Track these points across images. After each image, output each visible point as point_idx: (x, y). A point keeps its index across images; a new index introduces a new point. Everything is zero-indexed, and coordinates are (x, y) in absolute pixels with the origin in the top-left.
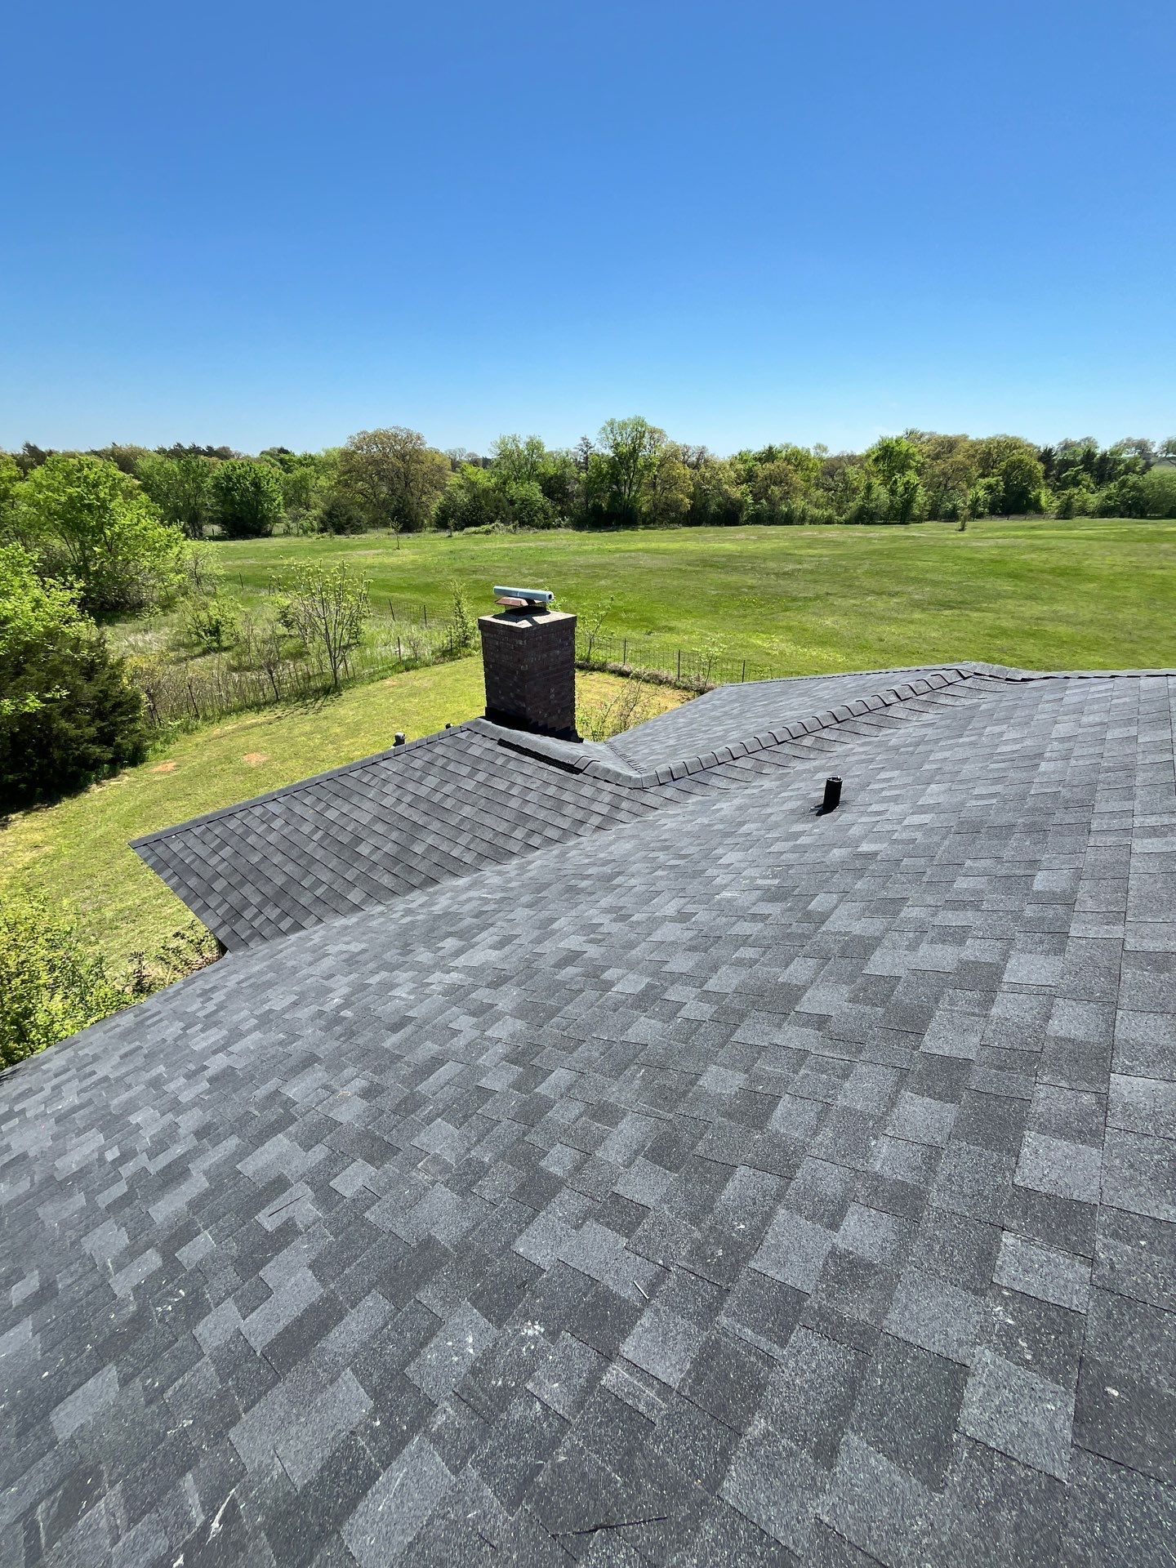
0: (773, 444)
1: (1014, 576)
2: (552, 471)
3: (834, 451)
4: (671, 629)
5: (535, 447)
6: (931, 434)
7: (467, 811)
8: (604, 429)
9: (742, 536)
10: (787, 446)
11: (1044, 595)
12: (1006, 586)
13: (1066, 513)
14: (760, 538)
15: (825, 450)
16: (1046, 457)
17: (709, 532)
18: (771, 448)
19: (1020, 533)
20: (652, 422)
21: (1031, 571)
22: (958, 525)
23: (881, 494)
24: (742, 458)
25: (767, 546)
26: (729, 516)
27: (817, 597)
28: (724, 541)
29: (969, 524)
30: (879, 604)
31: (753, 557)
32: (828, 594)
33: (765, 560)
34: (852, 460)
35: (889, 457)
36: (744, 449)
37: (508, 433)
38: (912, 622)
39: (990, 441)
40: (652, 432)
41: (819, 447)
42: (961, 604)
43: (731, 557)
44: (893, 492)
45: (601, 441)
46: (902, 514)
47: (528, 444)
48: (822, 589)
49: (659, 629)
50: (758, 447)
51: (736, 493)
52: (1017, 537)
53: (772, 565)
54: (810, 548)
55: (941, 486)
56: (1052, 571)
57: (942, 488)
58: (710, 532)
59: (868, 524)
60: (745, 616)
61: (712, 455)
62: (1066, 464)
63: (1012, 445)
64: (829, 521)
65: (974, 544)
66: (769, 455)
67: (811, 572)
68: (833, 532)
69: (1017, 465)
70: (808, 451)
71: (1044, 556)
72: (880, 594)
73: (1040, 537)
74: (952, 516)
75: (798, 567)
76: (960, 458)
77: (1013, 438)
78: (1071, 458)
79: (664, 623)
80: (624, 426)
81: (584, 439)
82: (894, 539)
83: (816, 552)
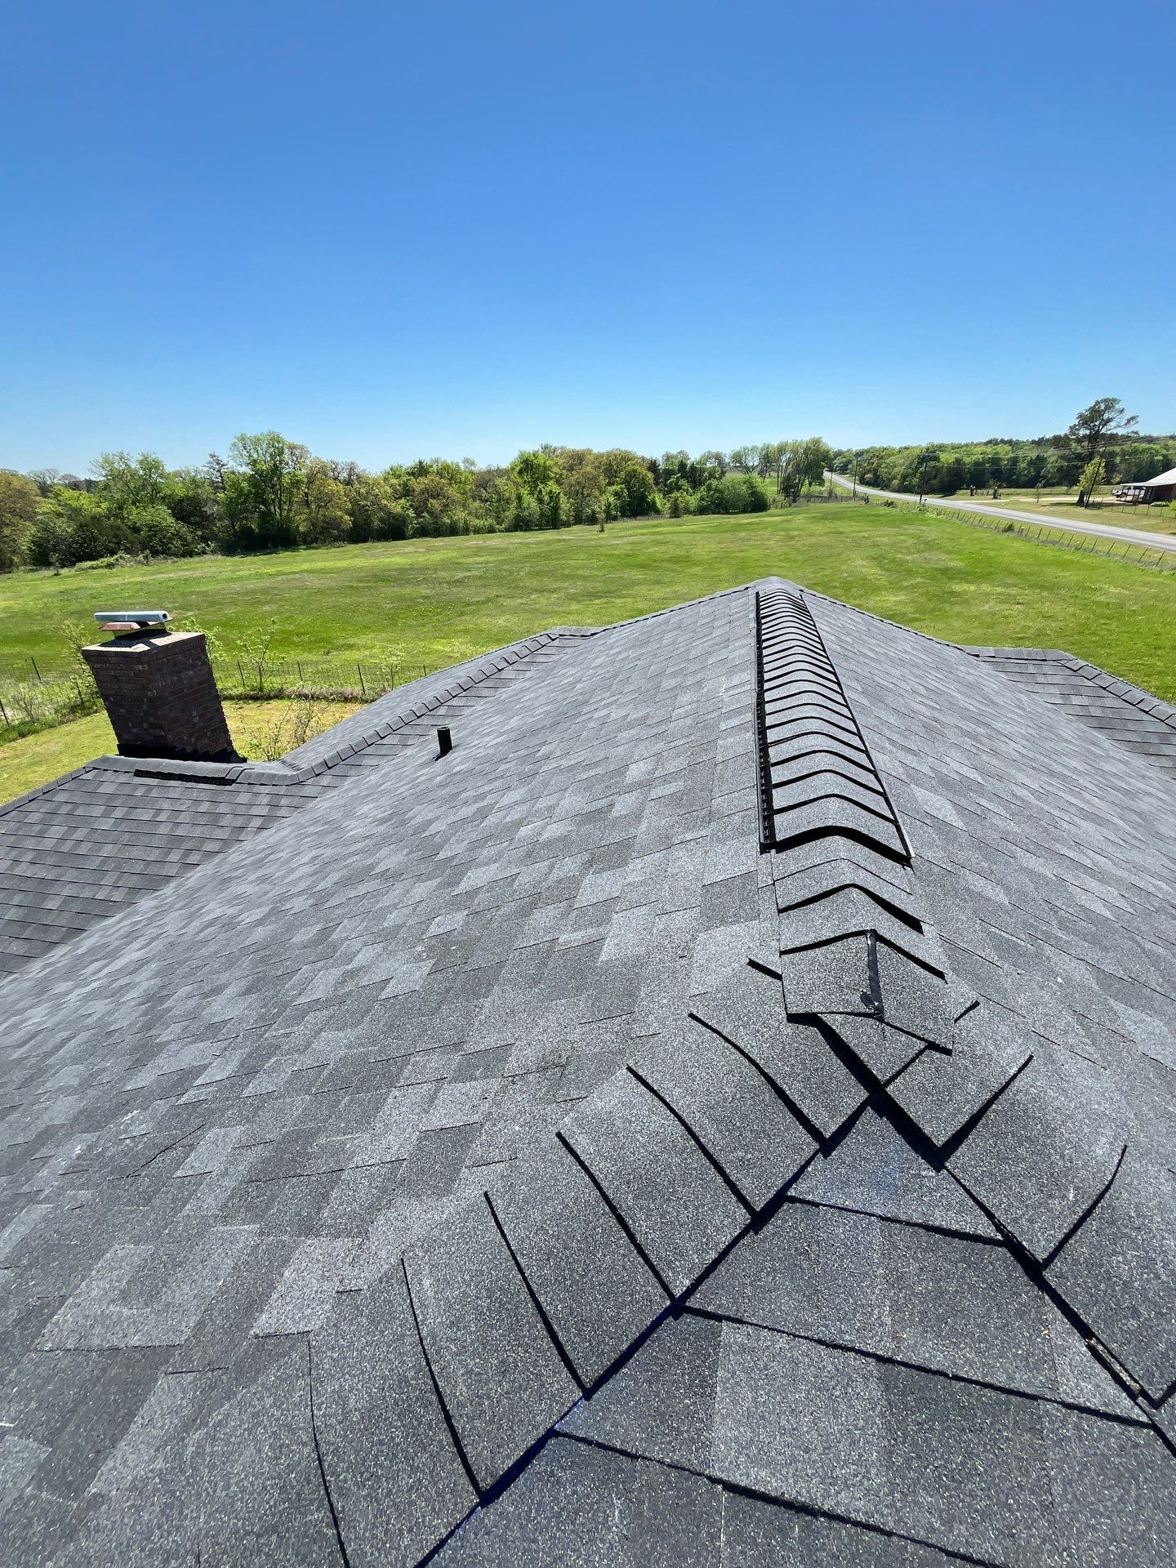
0: (422, 459)
1: (643, 566)
2: (180, 492)
3: (481, 465)
4: (350, 647)
5: (151, 466)
6: (562, 448)
7: (108, 850)
8: (234, 445)
9: (411, 549)
10: (437, 461)
11: (666, 580)
12: (638, 575)
13: (676, 512)
14: (429, 550)
15: (473, 464)
16: (653, 466)
17: (376, 548)
18: (421, 463)
19: (645, 531)
20: (289, 437)
21: (655, 561)
22: (597, 527)
23: (530, 502)
24: (394, 473)
25: (436, 557)
26: (394, 531)
27: (488, 600)
28: (393, 555)
29: (607, 526)
30: (543, 601)
31: (424, 569)
32: (497, 596)
33: (436, 570)
34: (500, 473)
35: (531, 470)
36: (395, 465)
37: (112, 450)
38: (570, 613)
39: (609, 454)
40: (292, 448)
41: (466, 461)
42: (606, 594)
43: (402, 570)
44: (540, 501)
45: (234, 458)
46: (551, 520)
47: (141, 462)
48: (492, 592)
49: (338, 648)
50: (409, 463)
51: (397, 507)
52: (643, 534)
53: (442, 574)
54: (476, 555)
55: (579, 493)
56: (670, 560)
57: (580, 496)
58: (379, 547)
59: (526, 530)
60: (423, 625)
61: (364, 471)
62: (669, 473)
63: (626, 458)
64: (491, 530)
65: (612, 542)
66: (421, 470)
67: (480, 578)
68: (496, 540)
69: (633, 474)
70: (457, 465)
71: (664, 548)
72: (541, 591)
73: (659, 533)
74: (592, 520)
75: (468, 574)
76: (589, 469)
77: (626, 451)
78: (671, 468)
79: (342, 642)
80: (257, 442)
81: (213, 456)
82: (549, 542)
83: (483, 559)
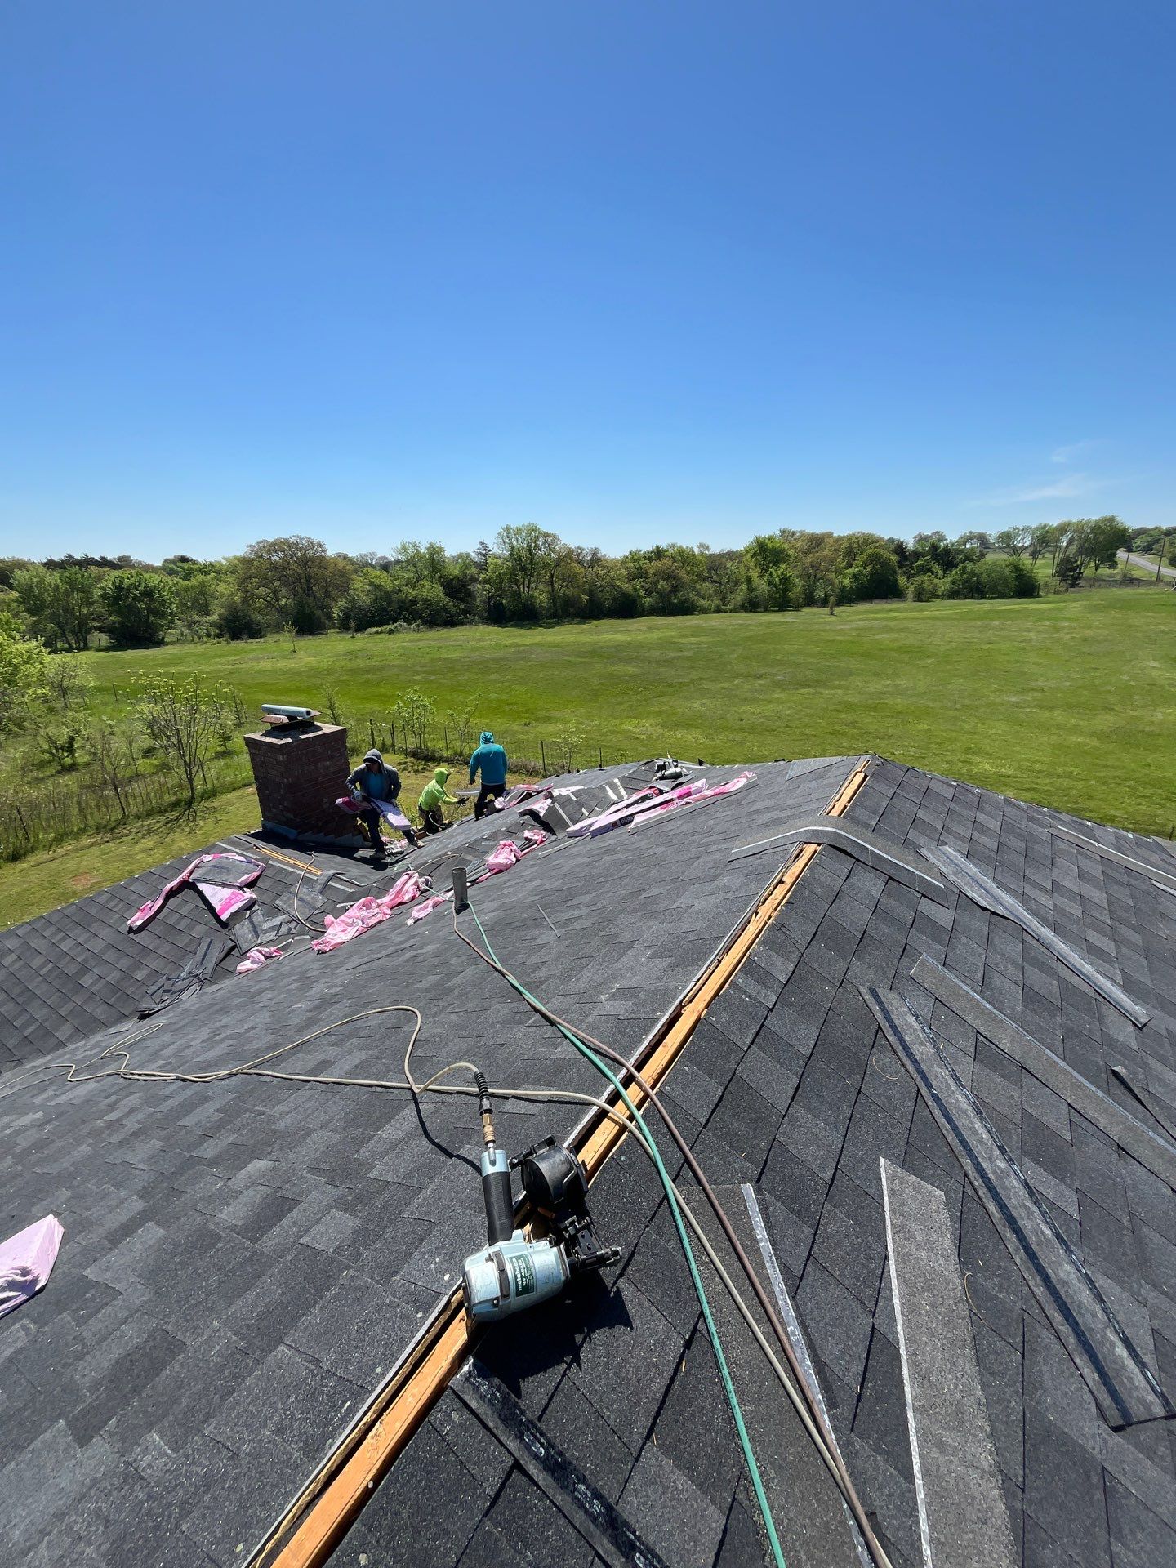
0: (659, 544)
2: (454, 571)
3: (715, 549)
4: (550, 719)
5: (435, 552)
6: (800, 532)
8: (500, 534)
9: (636, 627)
10: (673, 546)
13: (920, 596)
15: (707, 548)
16: (900, 548)
18: (657, 547)
20: (545, 527)
22: (827, 610)
24: (634, 557)
26: (624, 609)
27: (691, 682)
29: (837, 610)
30: (745, 686)
32: (701, 679)
34: (730, 556)
35: (766, 553)
36: (634, 549)
39: (850, 538)
40: (546, 535)
41: (701, 545)
42: (816, 683)
45: (498, 545)
46: (780, 602)
47: (428, 549)
48: (697, 674)
49: (537, 720)
50: (646, 547)
58: (606, 624)
59: (750, 612)
60: (622, 703)
63: (869, 540)
64: (715, 610)
66: (658, 553)
67: (690, 658)
69: (875, 558)
70: (692, 550)
72: (747, 676)
74: (822, 602)
76: (826, 552)
77: (869, 535)
78: (920, 549)
79: (544, 714)
80: (518, 531)
81: (482, 543)
